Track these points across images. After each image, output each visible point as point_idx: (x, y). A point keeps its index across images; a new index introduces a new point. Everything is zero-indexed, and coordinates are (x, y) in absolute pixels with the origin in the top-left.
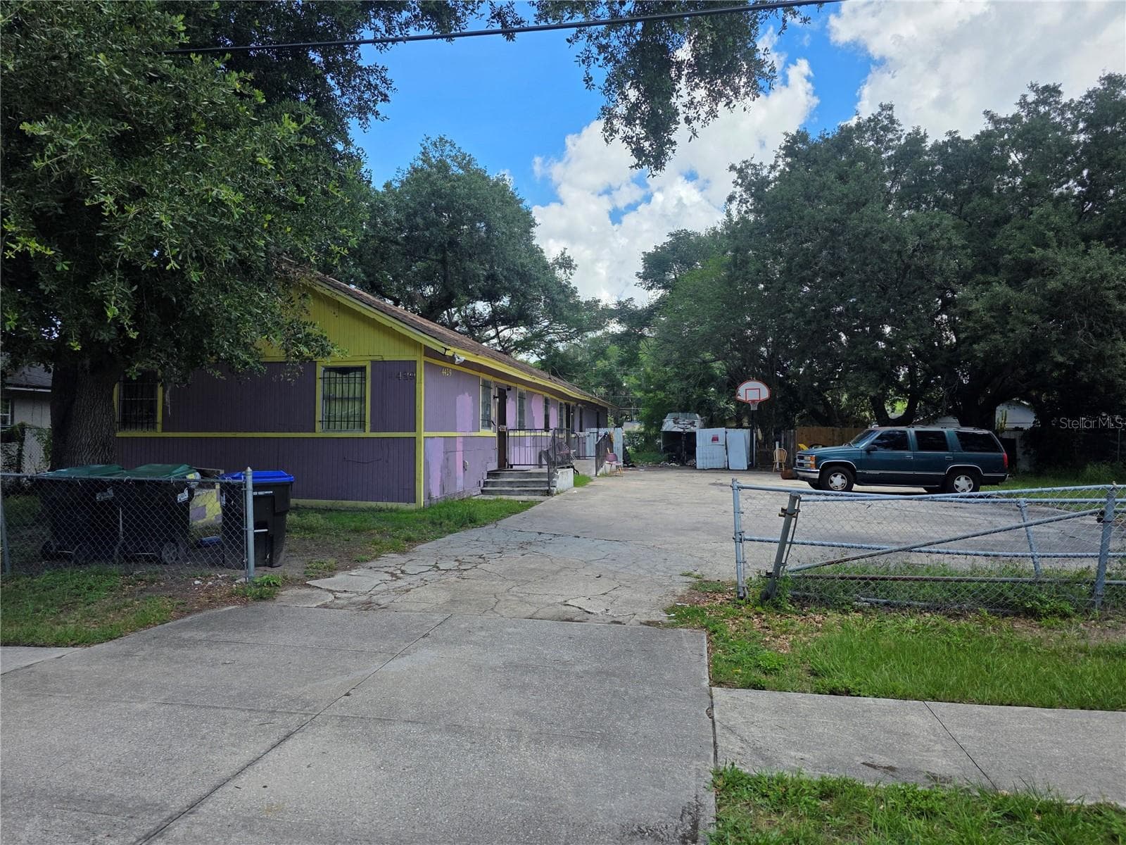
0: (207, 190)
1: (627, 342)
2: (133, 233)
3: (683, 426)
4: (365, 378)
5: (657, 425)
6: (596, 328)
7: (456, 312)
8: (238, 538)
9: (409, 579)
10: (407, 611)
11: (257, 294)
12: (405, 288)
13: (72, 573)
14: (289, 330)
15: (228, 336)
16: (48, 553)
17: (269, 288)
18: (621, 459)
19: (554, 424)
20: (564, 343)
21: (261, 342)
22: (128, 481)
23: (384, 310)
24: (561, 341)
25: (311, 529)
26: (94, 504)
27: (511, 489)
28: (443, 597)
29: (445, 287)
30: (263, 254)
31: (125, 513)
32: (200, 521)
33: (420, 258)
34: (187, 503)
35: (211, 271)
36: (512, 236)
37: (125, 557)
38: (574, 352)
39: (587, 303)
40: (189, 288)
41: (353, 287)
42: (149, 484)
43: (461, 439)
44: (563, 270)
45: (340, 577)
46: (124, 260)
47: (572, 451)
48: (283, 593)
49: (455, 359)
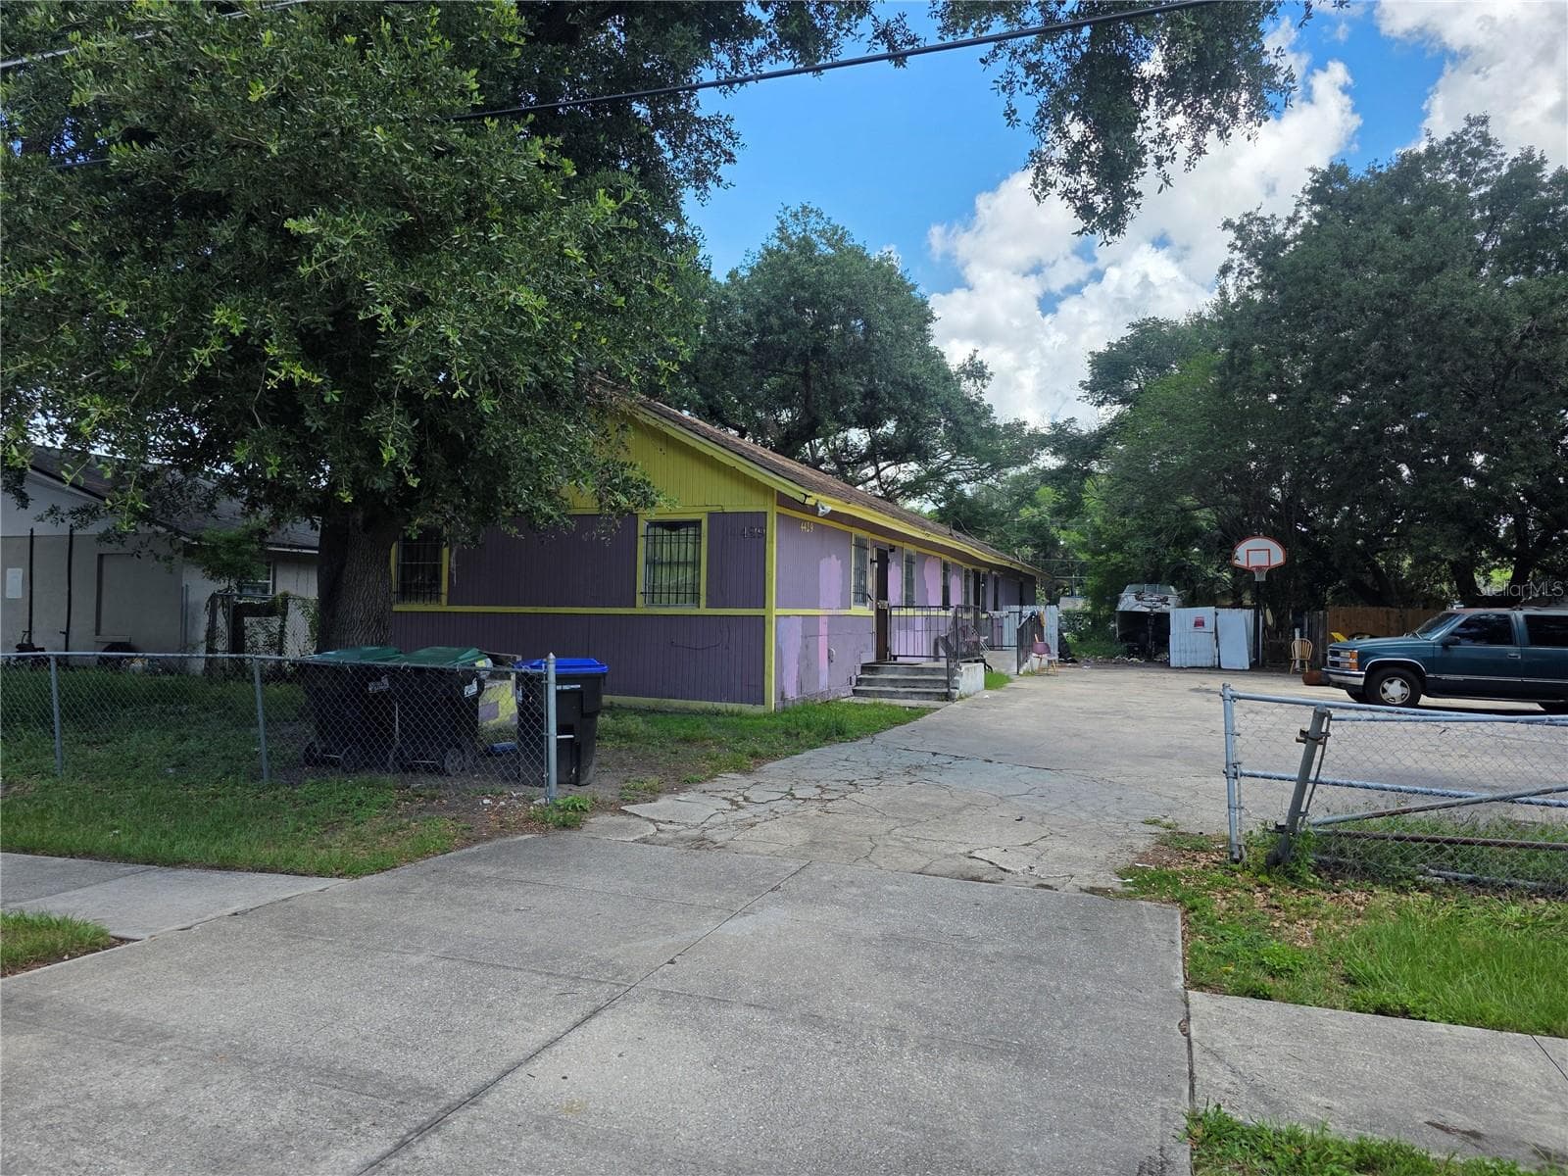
0: (502, 295)
1: (1065, 482)
2: (415, 352)
3: (1149, 604)
4: (700, 535)
5: (1110, 602)
6: (1020, 462)
7: (821, 445)
8: (537, 745)
9: (753, 809)
10: (751, 853)
11: (563, 427)
12: (754, 413)
13: (339, 784)
14: (603, 473)
15: (528, 482)
16: (312, 756)
17: (579, 419)
18: (1055, 651)
19: (956, 599)
20: (973, 485)
21: (568, 489)
22: (406, 667)
23: (725, 445)
24: (967, 482)
25: (628, 736)
26: (366, 696)
27: (894, 689)
28: (799, 836)
29: (807, 410)
30: (571, 375)
31: (402, 708)
32: (492, 722)
33: (774, 371)
34: (475, 698)
35: (507, 399)
36: (900, 336)
37: (401, 765)
38: (988, 497)
39: (1007, 426)
40: (480, 422)
41: (686, 413)
42: (430, 671)
43: (826, 619)
44: (972, 380)
45: (664, 802)
46: (403, 387)
47: (982, 639)
48: (592, 820)
49: (818, 510)
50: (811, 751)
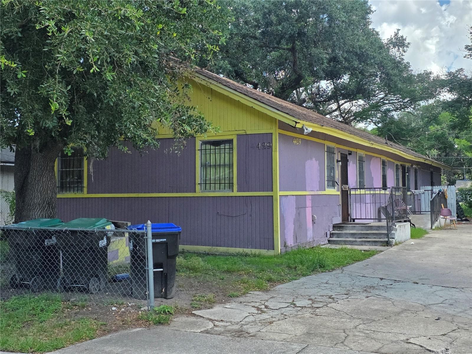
0: (117, 10)
1: (458, 109)
2: (67, 46)
4: (232, 148)
6: (428, 97)
7: (303, 91)
8: (142, 275)
9: (272, 313)
10: (271, 340)
11: (153, 87)
12: (262, 74)
13: (30, 299)
14: (176, 113)
15: (133, 120)
16: (14, 283)
17: (161, 82)
18: (454, 214)
19: (391, 183)
20: (399, 112)
21: (155, 124)
22: (66, 230)
23: (246, 94)
24: (395, 110)
25: (193, 269)
26: (44, 248)
27: (354, 239)
28: (300, 330)
29: (295, 71)
30: (156, 56)
31: (64, 254)
32: (115, 262)
33: (274, 48)
34: (106, 248)
35: (120, 72)
36: (351, 23)
37: (65, 288)
38: (408, 119)
39: (419, 75)
40: (105, 86)
41: (222, 76)
42: (79, 233)
43: (310, 197)
44: (397, 48)
45: (217, 308)
46: (61, 67)
47: (409, 207)
48: (175, 320)
49: (304, 131)
50: (304, 278)
